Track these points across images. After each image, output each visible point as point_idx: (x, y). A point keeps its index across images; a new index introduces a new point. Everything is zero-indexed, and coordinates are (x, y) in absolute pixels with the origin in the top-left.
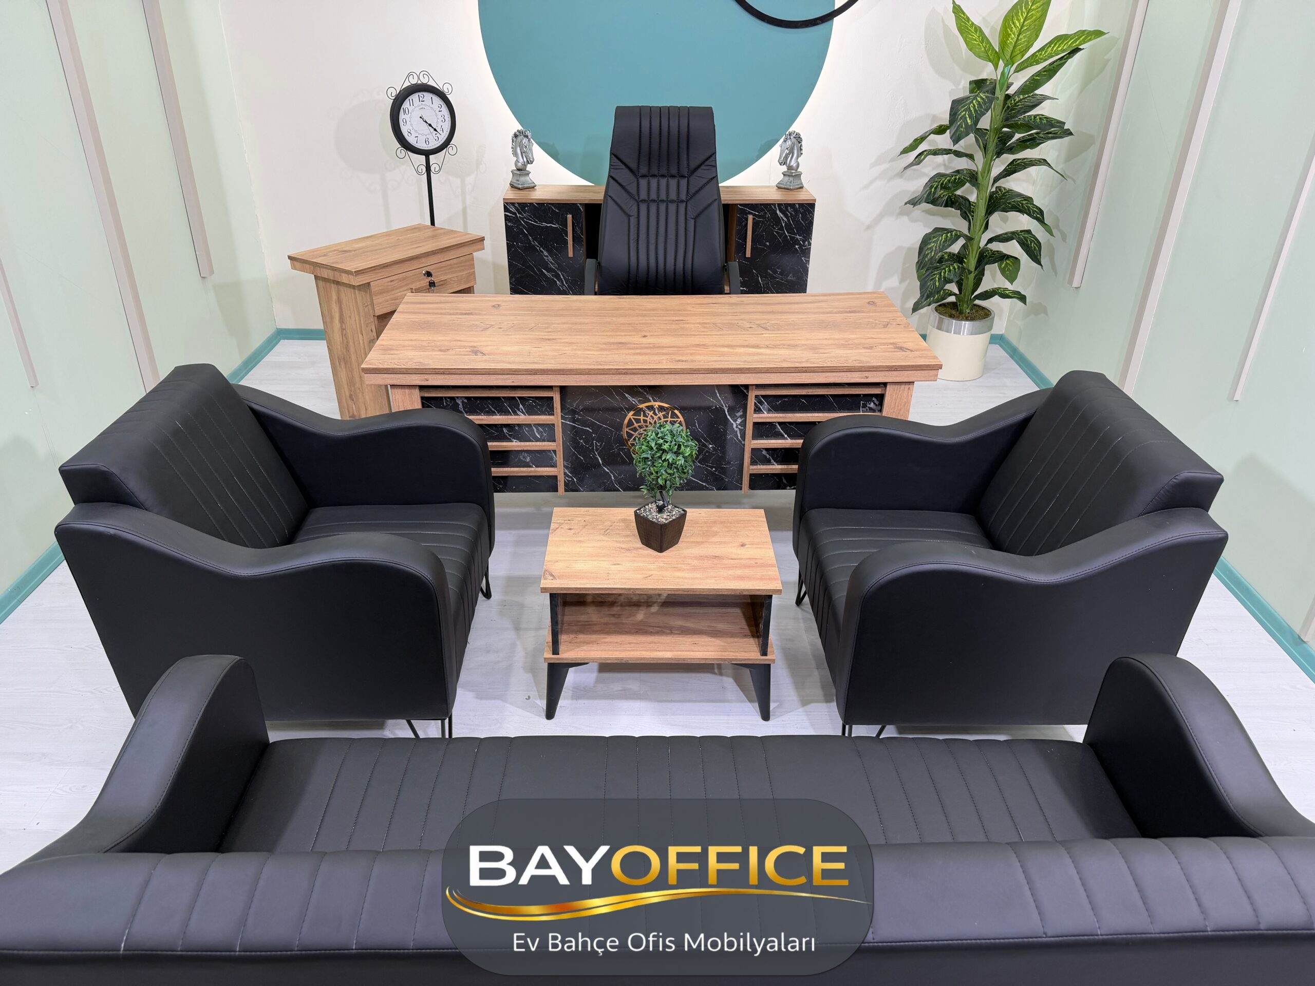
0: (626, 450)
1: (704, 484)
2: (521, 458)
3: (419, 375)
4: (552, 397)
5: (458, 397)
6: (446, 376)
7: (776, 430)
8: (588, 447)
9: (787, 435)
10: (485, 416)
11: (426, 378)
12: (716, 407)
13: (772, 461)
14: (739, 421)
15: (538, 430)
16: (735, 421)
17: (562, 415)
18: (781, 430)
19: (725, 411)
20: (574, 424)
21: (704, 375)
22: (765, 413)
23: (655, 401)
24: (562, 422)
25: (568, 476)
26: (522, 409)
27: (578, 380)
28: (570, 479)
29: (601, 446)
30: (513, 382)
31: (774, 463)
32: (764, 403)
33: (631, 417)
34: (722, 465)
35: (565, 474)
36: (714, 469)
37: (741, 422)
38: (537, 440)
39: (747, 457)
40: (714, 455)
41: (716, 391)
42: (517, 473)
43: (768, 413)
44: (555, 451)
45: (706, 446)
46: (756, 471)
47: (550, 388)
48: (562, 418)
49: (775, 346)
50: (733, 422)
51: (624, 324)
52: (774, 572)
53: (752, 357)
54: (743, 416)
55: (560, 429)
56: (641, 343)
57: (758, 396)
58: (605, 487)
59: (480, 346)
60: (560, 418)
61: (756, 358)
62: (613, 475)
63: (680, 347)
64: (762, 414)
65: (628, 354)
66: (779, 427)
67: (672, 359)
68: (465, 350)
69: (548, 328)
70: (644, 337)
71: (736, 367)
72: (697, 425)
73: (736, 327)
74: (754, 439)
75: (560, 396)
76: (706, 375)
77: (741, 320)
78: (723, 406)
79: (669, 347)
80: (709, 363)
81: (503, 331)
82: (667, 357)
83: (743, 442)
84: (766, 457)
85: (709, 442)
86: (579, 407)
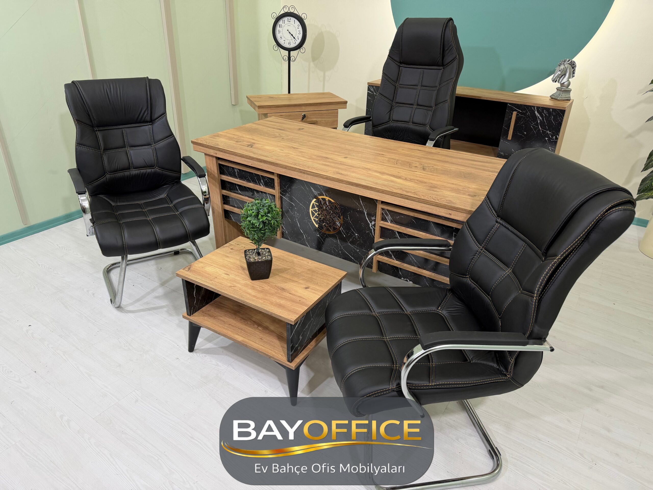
0: (311, 223)
1: (353, 258)
3: (213, 150)
4: (274, 179)
5: (235, 168)
6: (224, 153)
7: (396, 236)
8: (293, 215)
10: (246, 182)
11: (216, 152)
12: (360, 210)
13: (393, 256)
14: (373, 223)
15: (269, 197)
16: (371, 222)
18: (399, 237)
19: (365, 214)
20: (286, 199)
22: (389, 222)
23: (326, 196)
24: (279, 195)
25: (283, 229)
26: (262, 183)
28: (284, 231)
29: (299, 215)
30: (252, 164)
31: (394, 258)
32: (388, 215)
33: (314, 203)
34: (363, 249)
36: (358, 250)
37: (374, 224)
40: (358, 241)
41: (360, 199)
43: (391, 223)
45: (354, 234)
46: (381, 259)
47: (272, 173)
49: (411, 180)
50: (369, 223)
51: (347, 150)
52: (302, 309)
53: (385, 182)
54: (375, 221)
55: (278, 199)
56: (337, 160)
57: (383, 209)
58: (301, 242)
59: (257, 143)
60: (278, 193)
61: (386, 183)
62: (305, 236)
63: (353, 167)
64: (387, 222)
65: (319, 164)
66: (397, 234)
67: (337, 171)
68: (247, 143)
69: (305, 143)
70: (345, 158)
71: (365, 184)
72: (349, 218)
73: (409, 165)
74: (380, 238)
75: (279, 180)
76: (347, 185)
77: (419, 162)
78: (364, 210)
79: (348, 166)
80: (352, 179)
81: (282, 140)
82: (337, 170)
83: (374, 238)
84: (389, 253)
85: (356, 231)
86: (288, 189)
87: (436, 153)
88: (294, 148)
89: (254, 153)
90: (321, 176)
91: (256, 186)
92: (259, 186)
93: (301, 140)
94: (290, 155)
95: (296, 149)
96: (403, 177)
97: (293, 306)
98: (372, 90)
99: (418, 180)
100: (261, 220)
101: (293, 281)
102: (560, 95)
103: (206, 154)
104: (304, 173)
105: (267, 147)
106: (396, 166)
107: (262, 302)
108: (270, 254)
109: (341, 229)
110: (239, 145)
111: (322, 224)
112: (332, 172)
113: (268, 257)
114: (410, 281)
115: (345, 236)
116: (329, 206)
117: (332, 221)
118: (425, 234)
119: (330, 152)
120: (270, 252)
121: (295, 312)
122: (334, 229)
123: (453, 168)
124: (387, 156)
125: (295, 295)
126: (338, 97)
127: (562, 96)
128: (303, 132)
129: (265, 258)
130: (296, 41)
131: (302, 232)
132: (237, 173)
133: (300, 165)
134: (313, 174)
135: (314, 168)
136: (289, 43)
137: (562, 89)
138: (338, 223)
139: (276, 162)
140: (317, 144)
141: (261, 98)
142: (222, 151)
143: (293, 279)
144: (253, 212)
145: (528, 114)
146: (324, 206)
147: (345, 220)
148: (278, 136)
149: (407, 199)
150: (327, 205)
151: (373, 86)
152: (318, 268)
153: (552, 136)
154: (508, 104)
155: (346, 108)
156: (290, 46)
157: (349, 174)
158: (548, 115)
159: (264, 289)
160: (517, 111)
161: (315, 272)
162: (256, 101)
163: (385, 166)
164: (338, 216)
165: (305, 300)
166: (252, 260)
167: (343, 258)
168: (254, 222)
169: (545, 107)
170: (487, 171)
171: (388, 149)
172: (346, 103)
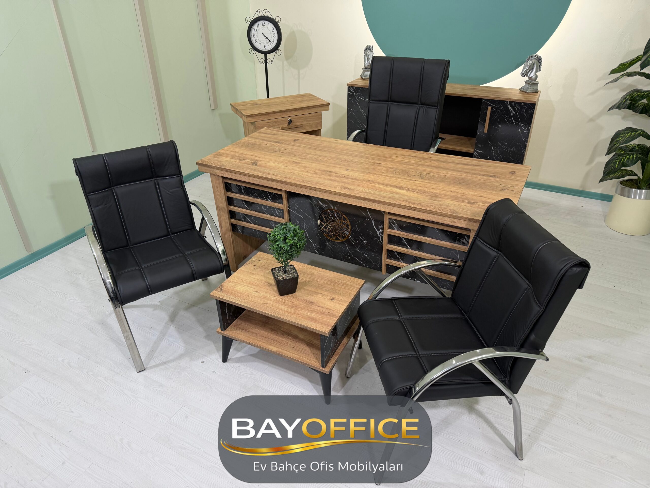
0: (320, 233)
1: (362, 263)
3: (219, 171)
4: (282, 196)
5: (241, 186)
6: (231, 173)
7: (403, 242)
8: (301, 226)
9: (410, 247)
10: (253, 198)
11: (222, 173)
12: (367, 220)
13: (400, 260)
14: (381, 231)
15: (277, 211)
16: (379, 230)
18: (406, 243)
19: (372, 223)
20: (294, 212)
22: (396, 230)
23: (334, 208)
24: (288, 209)
26: (270, 198)
29: (308, 226)
30: (260, 183)
31: (402, 261)
32: (395, 224)
34: (371, 254)
36: (367, 255)
37: (381, 232)
38: (277, 216)
39: (384, 253)
40: (367, 247)
41: (368, 210)
42: (267, 231)
43: (398, 230)
45: (362, 241)
46: (389, 263)
47: (281, 190)
48: (289, 207)
49: (413, 190)
50: (377, 231)
51: (345, 161)
52: (333, 321)
53: (390, 194)
54: (382, 229)
55: (286, 213)
56: (341, 173)
57: (389, 219)
58: (310, 250)
59: (260, 160)
60: (287, 207)
61: (392, 195)
62: (314, 245)
63: (357, 180)
64: (394, 230)
65: (325, 179)
66: (404, 240)
67: (344, 186)
68: (251, 161)
69: (305, 156)
70: (346, 170)
71: (373, 198)
72: (357, 228)
73: (406, 173)
74: (388, 244)
75: (287, 195)
76: (356, 200)
77: (414, 169)
78: (371, 220)
79: (352, 179)
80: (360, 193)
81: (282, 154)
82: (343, 184)
83: (382, 244)
84: (397, 256)
85: (364, 239)
86: (296, 203)
87: (428, 159)
88: (296, 163)
89: (261, 172)
90: (331, 192)
91: (264, 201)
92: (266, 201)
93: (300, 153)
94: (295, 171)
95: (298, 164)
96: (405, 187)
97: (324, 319)
98: (352, 90)
99: (419, 190)
100: (289, 244)
101: (318, 293)
102: (528, 88)
103: (211, 174)
104: (313, 190)
105: (271, 164)
106: (395, 176)
107: (295, 316)
108: (295, 270)
109: (350, 237)
110: (244, 163)
111: (331, 234)
112: (340, 187)
113: (294, 274)
114: (417, 280)
115: (353, 243)
116: (337, 217)
117: (340, 231)
118: (431, 240)
119: (331, 165)
120: (294, 268)
121: (326, 324)
122: (343, 237)
123: (448, 174)
124: (384, 165)
125: (323, 307)
126: (319, 99)
127: (530, 89)
128: (298, 143)
129: (292, 276)
130: (271, 44)
131: (311, 241)
132: (243, 190)
133: (308, 182)
134: (322, 190)
135: (321, 184)
136: (265, 46)
137: (530, 82)
138: (346, 232)
139: (284, 180)
140: (316, 156)
141: (245, 105)
142: (229, 172)
143: (318, 291)
144: (281, 237)
145: (501, 109)
146: (332, 217)
147: (353, 229)
148: (277, 151)
149: (414, 210)
150: (335, 216)
151: (352, 87)
152: (338, 279)
153: (525, 128)
154: (483, 100)
155: (329, 110)
156: (266, 49)
157: (355, 188)
158: (520, 108)
159: (294, 303)
160: (492, 105)
161: (336, 283)
162: (242, 110)
163: (385, 177)
164: (346, 226)
165: (333, 311)
166: (280, 278)
167: (352, 263)
168: (282, 246)
169: (517, 101)
170: (478, 175)
171: (383, 157)
172: (328, 105)
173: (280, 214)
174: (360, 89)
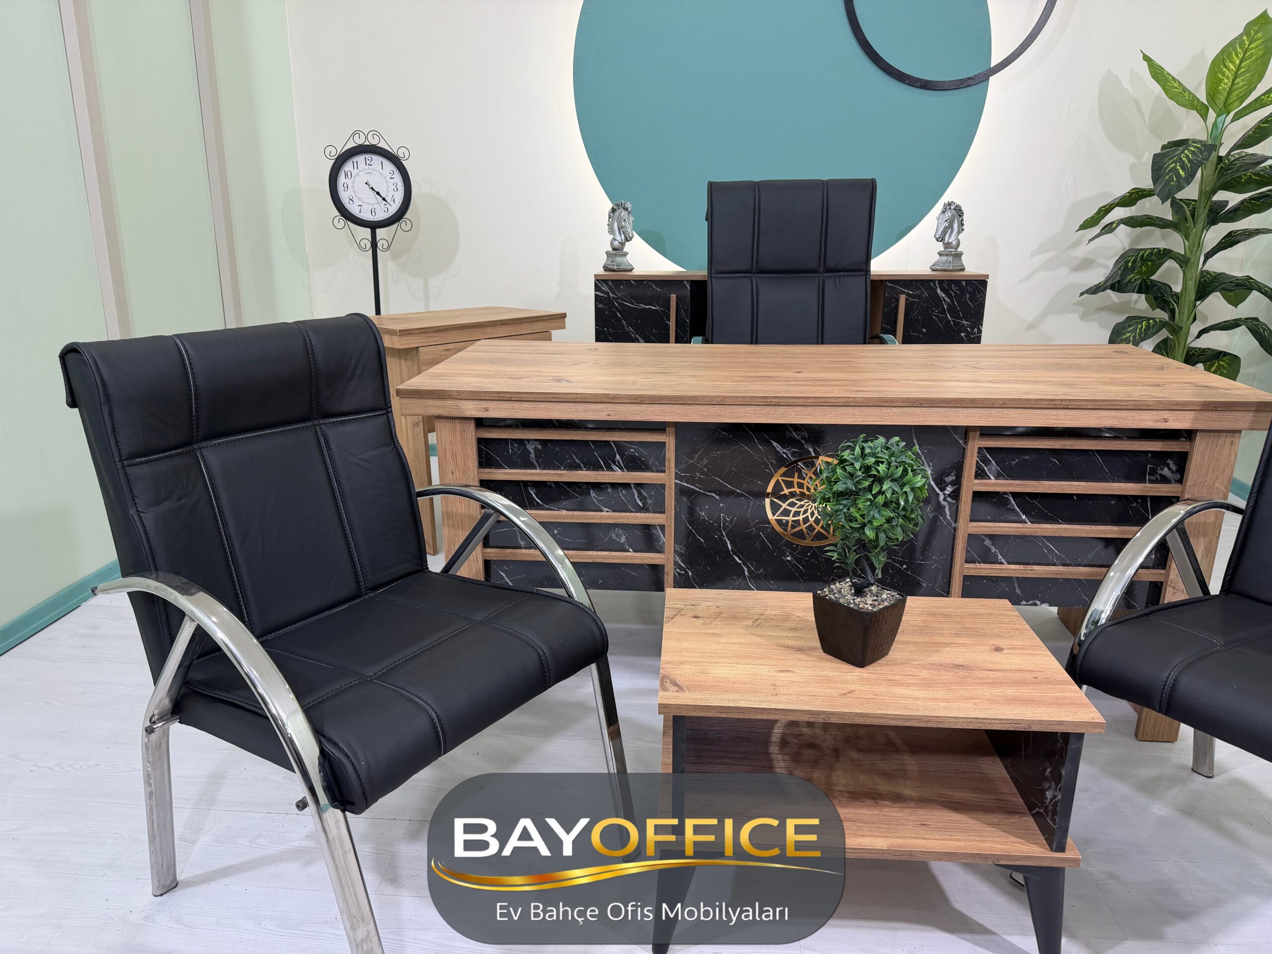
0: (769, 530)
2: (614, 537)
3: (476, 402)
4: (664, 443)
5: (528, 441)
6: (515, 404)
7: (1008, 505)
8: (713, 523)
9: (1025, 516)
10: (566, 471)
11: (485, 406)
13: (1000, 557)
14: (949, 490)
15: (640, 494)
16: (943, 490)
17: (676, 473)
18: (1015, 507)
20: (692, 487)
21: (900, 409)
22: (992, 477)
24: (675, 482)
25: (680, 567)
26: (618, 462)
27: (704, 413)
28: (683, 572)
29: (731, 522)
30: (609, 415)
31: (1004, 560)
32: (991, 461)
33: (780, 479)
34: (918, 559)
35: (676, 563)
36: (905, 566)
37: (952, 492)
38: (638, 510)
39: (960, 548)
42: (606, 559)
43: (996, 477)
44: (662, 527)
46: (972, 572)
48: (677, 477)
50: (939, 492)
54: (955, 483)
55: (673, 496)
57: (980, 449)
60: (674, 477)
62: (746, 569)
64: (989, 477)
66: (1012, 500)
70: (798, 373)
84: (990, 549)
86: (702, 461)
91: (598, 472)
92: (604, 472)
97: (1045, 693)
102: (949, 263)
105: (604, 379)
112: (841, 391)
114: (1041, 603)
121: (1071, 703)
127: (953, 263)
130: (388, 206)
131: (739, 560)
136: (374, 210)
145: (924, 296)
153: (972, 329)
154: (887, 283)
156: (375, 218)
157: (877, 389)
158: (960, 292)
160: (904, 292)
169: (952, 279)
172: (563, 316)
173: (647, 502)
174: (623, 284)
